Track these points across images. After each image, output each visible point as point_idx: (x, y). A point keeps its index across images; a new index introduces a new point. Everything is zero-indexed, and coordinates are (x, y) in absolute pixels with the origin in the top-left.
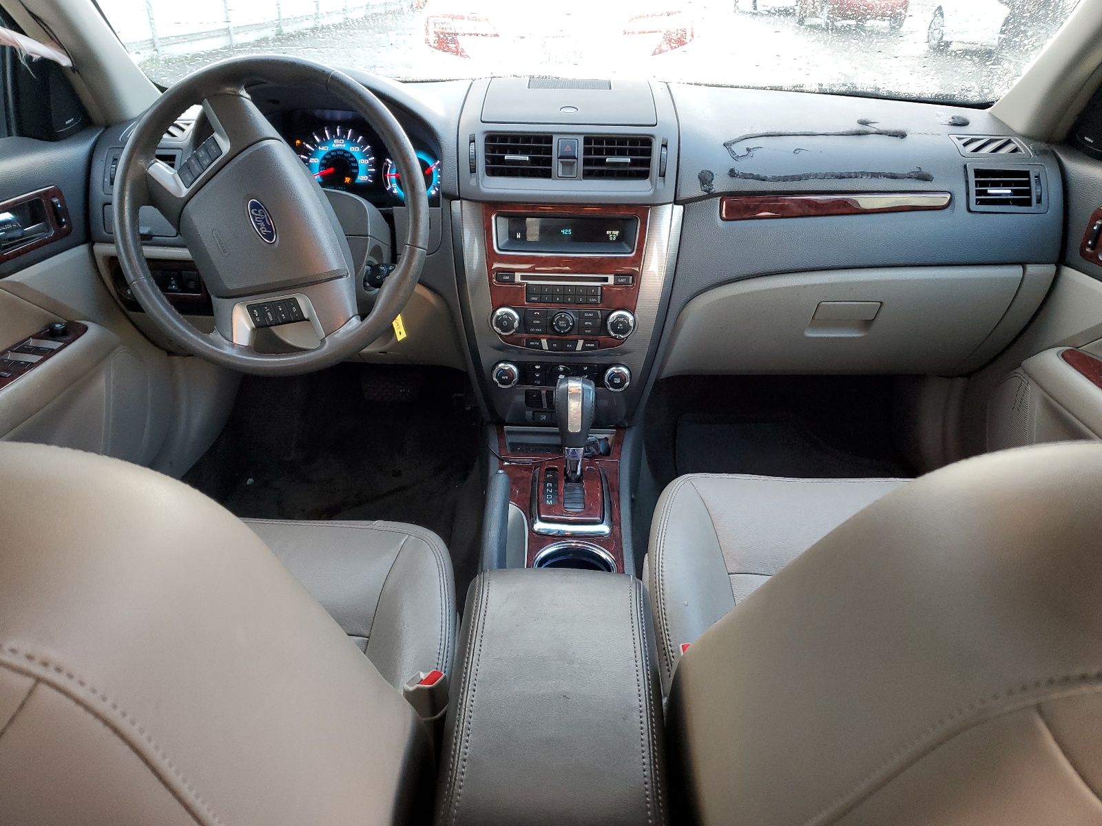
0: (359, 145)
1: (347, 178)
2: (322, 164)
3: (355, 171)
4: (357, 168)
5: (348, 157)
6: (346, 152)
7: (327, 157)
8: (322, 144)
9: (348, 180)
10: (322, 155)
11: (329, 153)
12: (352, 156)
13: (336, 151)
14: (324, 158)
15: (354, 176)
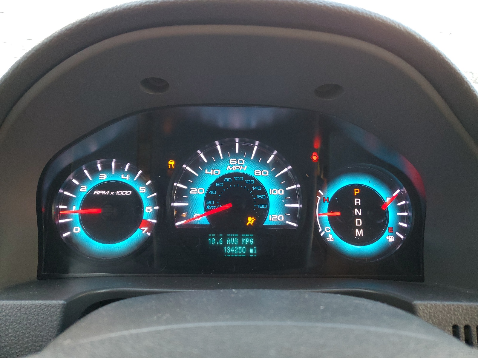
0: (268, 167)
1: (250, 219)
2: (208, 197)
3: (262, 206)
4: (266, 201)
5: (250, 186)
6: (247, 177)
7: (218, 185)
8: (210, 164)
9: (251, 220)
10: (210, 181)
11: (221, 179)
12: (258, 183)
13: (231, 175)
14: (213, 187)
15: (262, 214)
